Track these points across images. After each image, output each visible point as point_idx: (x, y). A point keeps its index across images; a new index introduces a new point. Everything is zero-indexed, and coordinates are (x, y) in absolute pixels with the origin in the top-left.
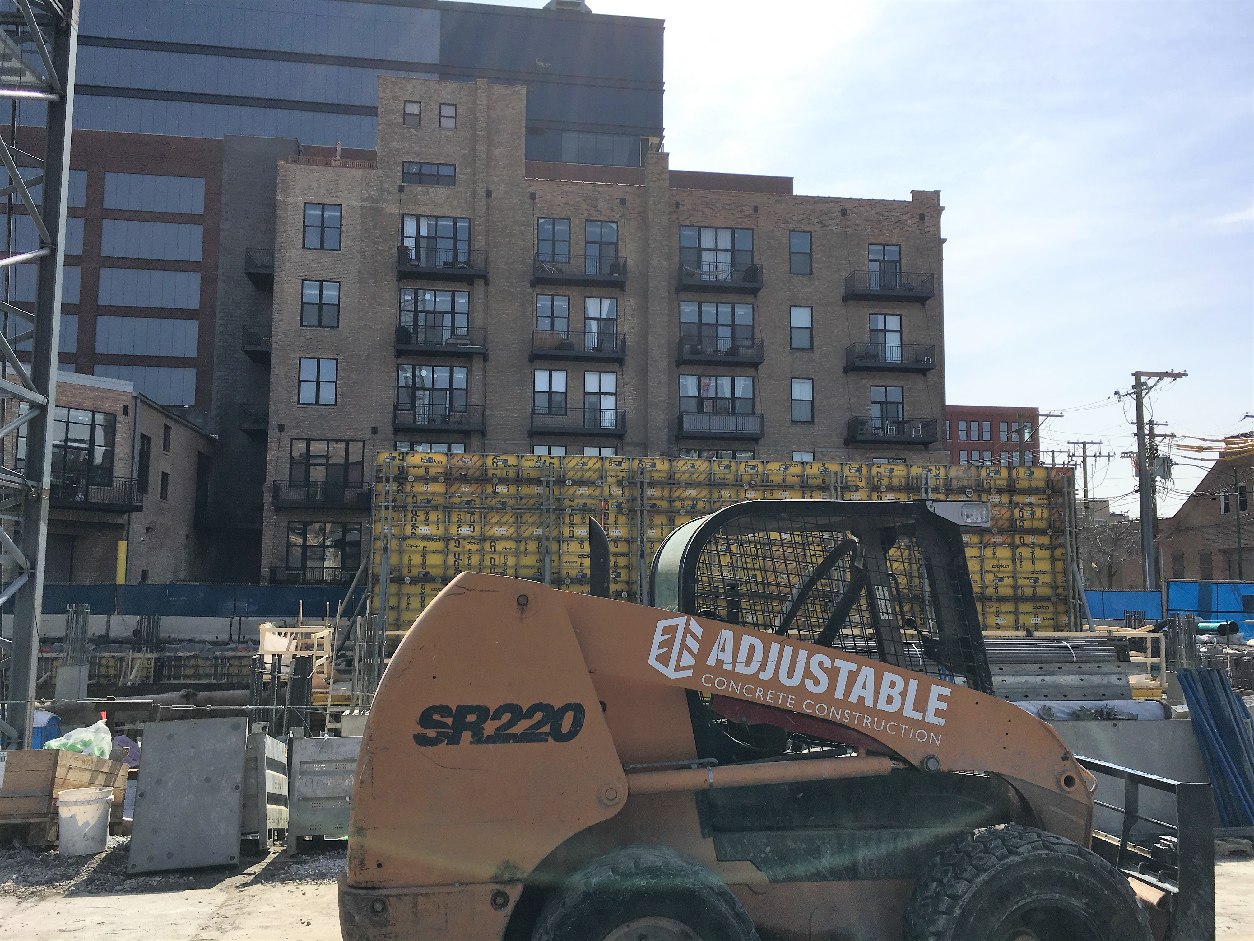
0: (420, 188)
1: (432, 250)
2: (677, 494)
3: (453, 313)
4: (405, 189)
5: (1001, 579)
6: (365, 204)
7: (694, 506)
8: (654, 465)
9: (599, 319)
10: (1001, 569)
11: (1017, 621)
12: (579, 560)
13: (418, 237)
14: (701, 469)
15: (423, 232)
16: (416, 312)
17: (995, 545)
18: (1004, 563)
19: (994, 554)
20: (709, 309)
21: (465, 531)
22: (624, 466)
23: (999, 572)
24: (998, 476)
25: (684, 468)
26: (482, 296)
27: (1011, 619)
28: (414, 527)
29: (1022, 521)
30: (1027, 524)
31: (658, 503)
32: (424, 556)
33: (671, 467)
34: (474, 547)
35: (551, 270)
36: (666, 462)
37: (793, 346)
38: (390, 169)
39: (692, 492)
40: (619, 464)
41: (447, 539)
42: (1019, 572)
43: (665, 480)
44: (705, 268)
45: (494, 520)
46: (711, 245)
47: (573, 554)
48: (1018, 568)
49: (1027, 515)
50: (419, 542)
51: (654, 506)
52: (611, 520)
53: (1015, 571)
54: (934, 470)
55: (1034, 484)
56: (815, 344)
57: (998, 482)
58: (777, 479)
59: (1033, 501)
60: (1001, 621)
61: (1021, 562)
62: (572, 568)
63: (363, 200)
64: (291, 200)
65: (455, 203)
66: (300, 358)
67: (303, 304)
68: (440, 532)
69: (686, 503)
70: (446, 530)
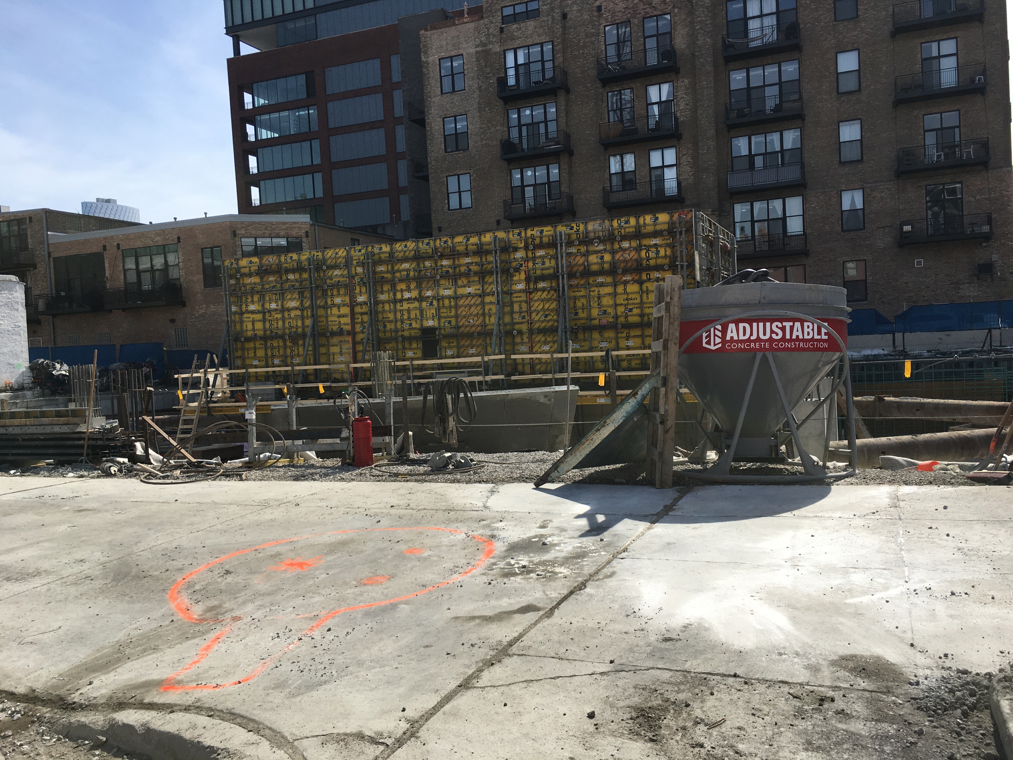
0: (515, 26)
1: (528, 73)
2: (396, 268)
3: (546, 122)
4: (505, 29)
5: (631, 310)
6: (478, 49)
7: (408, 275)
8: (381, 249)
9: (660, 103)
10: (630, 302)
11: (643, 342)
12: (337, 319)
13: (517, 66)
14: (411, 248)
15: (521, 61)
16: (520, 126)
17: (625, 283)
18: (633, 296)
19: (625, 290)
20: (756, 73)
21: (273, 306)
22: (363, 251)
23: (628, 304)
24: (627, 225)
25: (400, 249)
26: (563, 103)
27: (638, 341)
28: (247, 306)
29: (648, 260)
30: (652, 262)
31: (385, 275)
32: (253, 324)
33: (391, 249)
34: (279, 316)
35: (615, 69)
36: (388, 246)
37: (840, 91)
38: (493, 16)
39: (406, 265)
40: (360, 251)
41: (263, 313)
42: (646, 303)
43: (388, 259)
44: (752, 35)
45: (289, 297)
46: (757, 13)
47: (334, 315)
48: (645, 299)
49: (652, 255)
50: (250, 315)
51: (383, 277)
52: (357, 291)
53: (642, 302)
54: (575, 227)
55: (658, 228)
56: (863, 85)
57: (627, 230)
58: (461, 248)
59: (657, 242)
60: (631, 343)
61: (647, 294)
62: (334, 325)
63: (477, 46)
64: (431, 59)
65: (541, 31)
66: (447, 177)
67: (445, 136)
68: (260, 308)
69: (403, 273)
70: (263, 306)
